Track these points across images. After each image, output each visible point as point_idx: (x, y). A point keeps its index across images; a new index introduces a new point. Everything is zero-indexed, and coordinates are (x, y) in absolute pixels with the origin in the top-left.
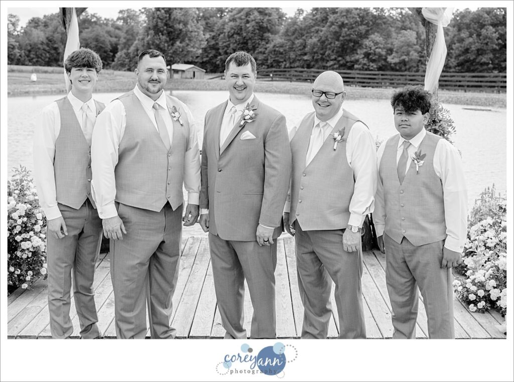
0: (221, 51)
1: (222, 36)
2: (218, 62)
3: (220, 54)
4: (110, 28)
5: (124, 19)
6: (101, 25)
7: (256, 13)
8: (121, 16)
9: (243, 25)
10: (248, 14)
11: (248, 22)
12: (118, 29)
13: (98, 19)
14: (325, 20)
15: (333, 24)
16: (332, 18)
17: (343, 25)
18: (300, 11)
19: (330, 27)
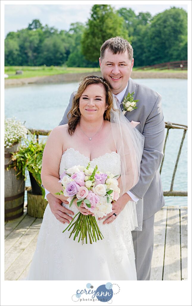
0: (146, 50)
1: (146, 38)
2: (144, 59)
3: (145, 52)
4: (64, 36)
5: (75, 30)
6: (57, 35)
7: (171, 20)
8: (72, 27)
9: (161, 29)
10: (165, 21)
11: (165, 27)
12: (70, 36)
13: (56, 31)
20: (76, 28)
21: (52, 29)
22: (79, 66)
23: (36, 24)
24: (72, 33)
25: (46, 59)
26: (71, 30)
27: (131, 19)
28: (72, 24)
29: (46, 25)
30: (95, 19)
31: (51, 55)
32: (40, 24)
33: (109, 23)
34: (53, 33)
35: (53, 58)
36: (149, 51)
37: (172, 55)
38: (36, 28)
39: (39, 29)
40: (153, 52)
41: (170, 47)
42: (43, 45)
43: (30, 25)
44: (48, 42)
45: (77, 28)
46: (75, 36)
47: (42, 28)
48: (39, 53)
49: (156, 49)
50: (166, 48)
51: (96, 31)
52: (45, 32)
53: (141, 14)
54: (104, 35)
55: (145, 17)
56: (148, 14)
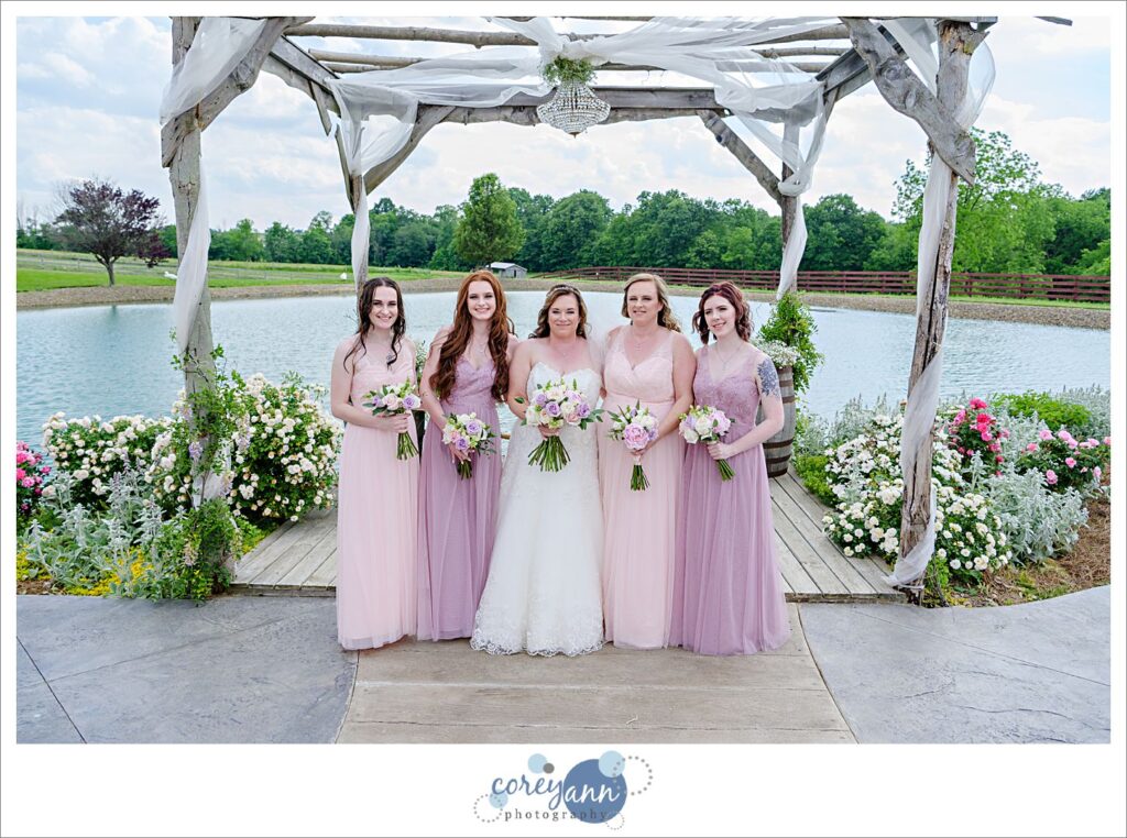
0: (544, 249)
1: (545, 233)
2: (541, 262)
4: (427, 225)
5: (442, 216)
6: (417, 222)
7: (581, 209)
8: (438, 212)
9: (567, 221)
10: (572, 210)
11: (572, 218)
12: (435, 225)
13: (415, 215)
14: (655, 215)
15: (662, 220)
16: (661, 213)
17: (673, 221)
18: (628, 207)
19: (660, 223)
20: (446, 214)
21: (410, 212)
22: (447, 269)
23: (385, 204)
24: (437, 220)
25: (399, 256)
26: (436, 215)
27: (525, 204)
28: (438, 208)
29: (401, 208)
30: (476, 203)
31: (406, 250)
32: (392, 206)
33: (496, 208)
34: (412, 219)
35: (409, 255)
36: (549, 251)
37: (580, 258)
38: (386, 211)
39: (390, 213)
40: (555, 252)
41: (579, 246)
42: (395, 235)
43: (377, 206)
44: (402, 232)
45: (446, 212)
46: (443, 225)
47: (395, 211)
48: (389, 247)
49: (558, 248)
50: (572, 248)
51: (478, 219)
52: (400, 218)
53: (537, 197)
54: (490, 225)
55: (544, 202)
56: (549, 199)
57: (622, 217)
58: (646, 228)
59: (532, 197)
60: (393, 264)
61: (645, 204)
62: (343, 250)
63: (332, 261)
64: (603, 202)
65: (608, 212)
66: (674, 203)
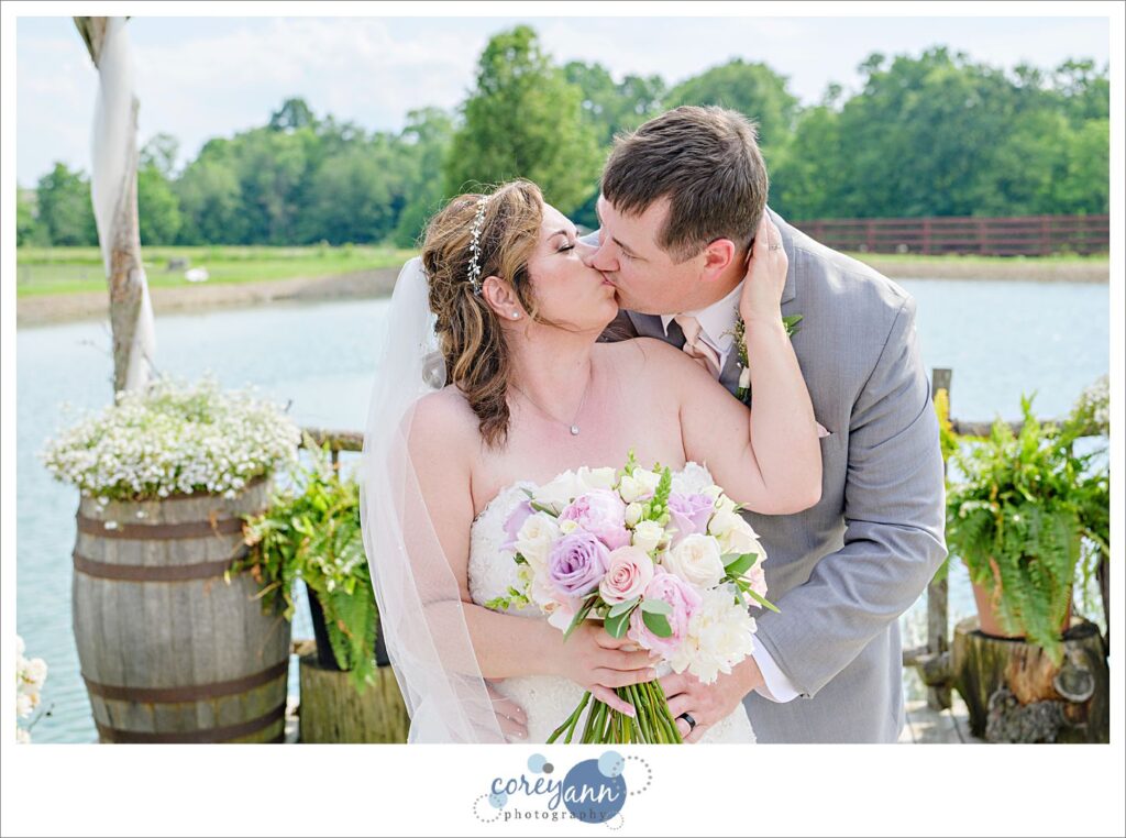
4: (384, 152)
5: (418, 131)
6: (364, 147)
8: (411, 123)
12: (404, 151)
13: (360, 133)
14: (897, 104)
15: (913, 114)
16: (912, 99)
17: (938, 118)
18: (834, 90)
19: (908, 121)
20: (423, 126)
21: (346, 128)
23: (294, 110)
24: (412, 140)
25: (328, 223)
26: (407, 130)
27: (600, 95)
28: (412, 114)
29: (329, 118)
31: (342, 210)
32: (309, 115)
34: (352, 141)
35: (349, 219)
38: (296, 126)
39: (305, 129)
42: (317, 178)
43: (277, 116)
44: (334, 169)
45: (427, 124)
46: (422, 149)
47: (315, 125)
48: (303, 205)
52: (326, 139)
53: (629, 80)
54: (519, 140)
55: (640, 90)
56: (657, 81)
57: (820, 112)
58: (878, 135)
59: (617, 79)
60: (312, 241)
61: (873, 81)
62: (204, 214)
63: (180, 241)
64: (779, 83)
65: (789, 103)
66: (938, 75)
